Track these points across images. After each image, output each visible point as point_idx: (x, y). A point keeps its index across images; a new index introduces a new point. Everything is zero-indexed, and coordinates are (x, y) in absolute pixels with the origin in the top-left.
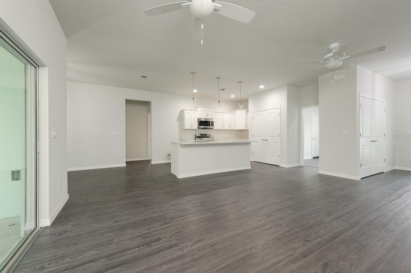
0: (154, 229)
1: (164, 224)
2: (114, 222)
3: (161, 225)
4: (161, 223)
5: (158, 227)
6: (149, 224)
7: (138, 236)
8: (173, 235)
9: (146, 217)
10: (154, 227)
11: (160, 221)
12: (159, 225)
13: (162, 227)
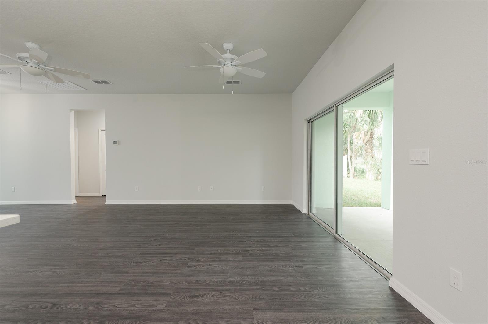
0: (259, 249)
1: (248, 251)
2: (301, 267)
3: (251, 250)
4: (250, 252)
5: (254, 250)
6: (262, 254)
7: (272, 247)
8: (245, 242)
9: (264, 263)
10: (258, 251)
11: (250, 254)
12: (253, 251)
13: (251, 249)
